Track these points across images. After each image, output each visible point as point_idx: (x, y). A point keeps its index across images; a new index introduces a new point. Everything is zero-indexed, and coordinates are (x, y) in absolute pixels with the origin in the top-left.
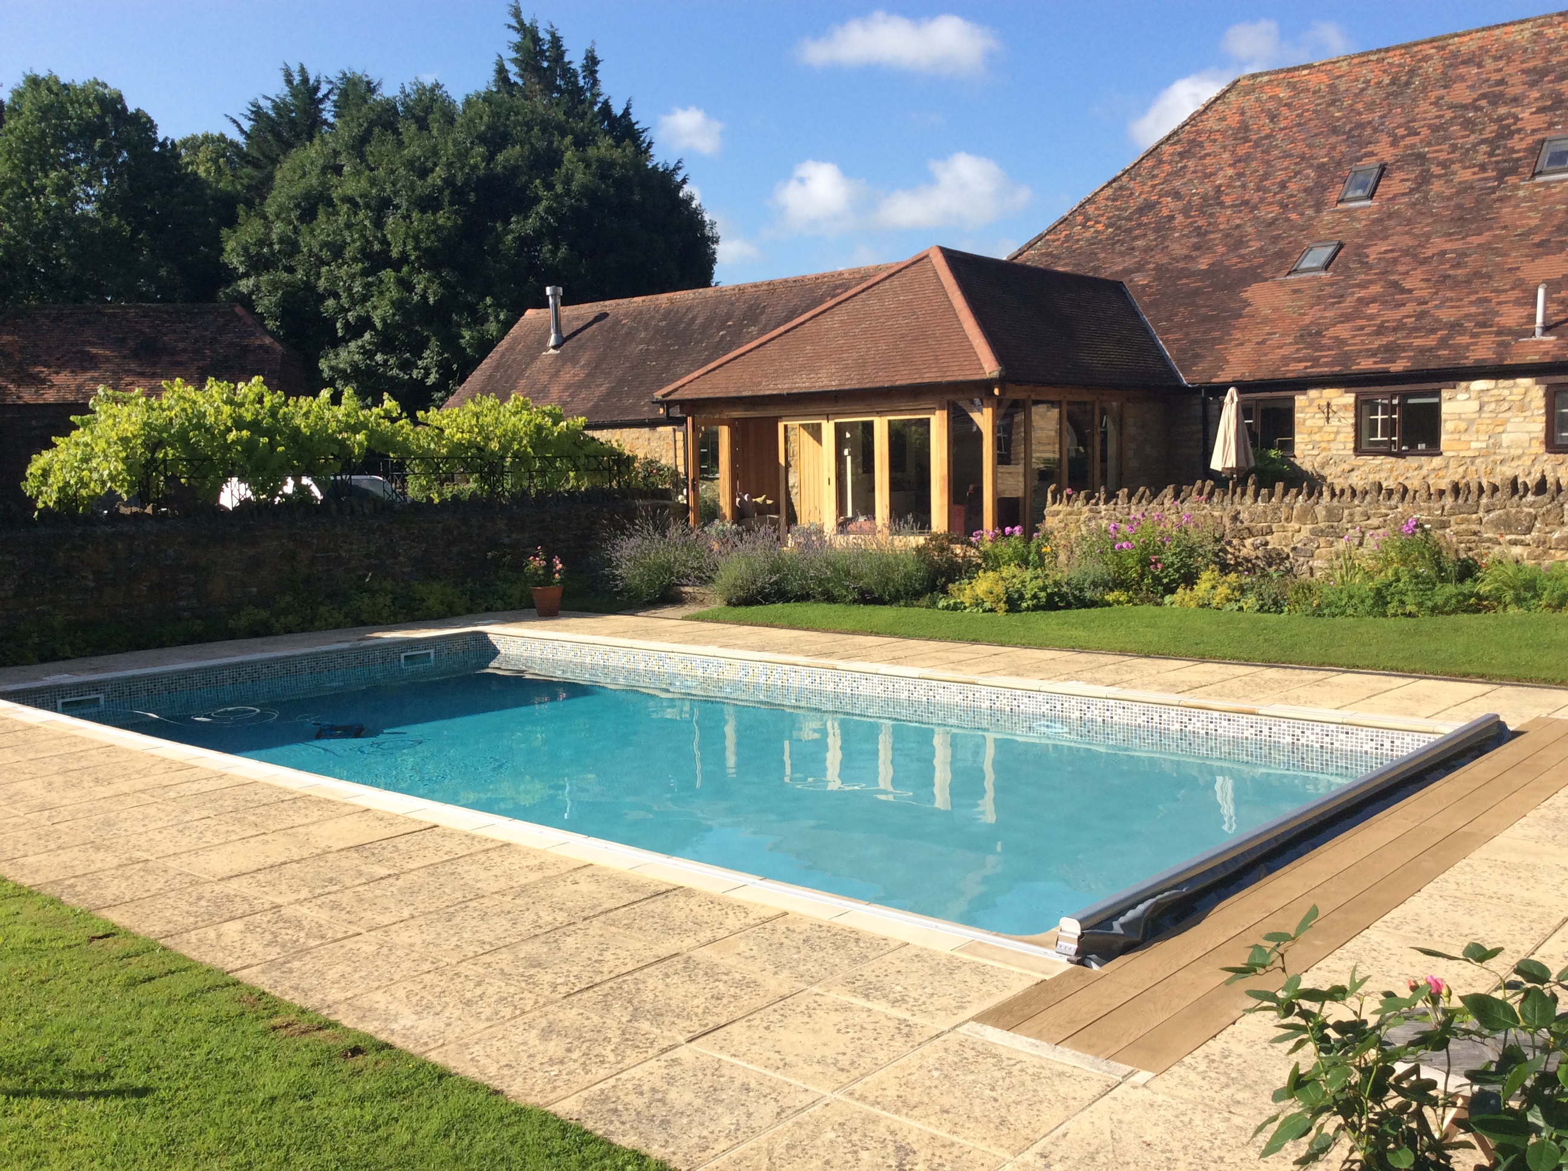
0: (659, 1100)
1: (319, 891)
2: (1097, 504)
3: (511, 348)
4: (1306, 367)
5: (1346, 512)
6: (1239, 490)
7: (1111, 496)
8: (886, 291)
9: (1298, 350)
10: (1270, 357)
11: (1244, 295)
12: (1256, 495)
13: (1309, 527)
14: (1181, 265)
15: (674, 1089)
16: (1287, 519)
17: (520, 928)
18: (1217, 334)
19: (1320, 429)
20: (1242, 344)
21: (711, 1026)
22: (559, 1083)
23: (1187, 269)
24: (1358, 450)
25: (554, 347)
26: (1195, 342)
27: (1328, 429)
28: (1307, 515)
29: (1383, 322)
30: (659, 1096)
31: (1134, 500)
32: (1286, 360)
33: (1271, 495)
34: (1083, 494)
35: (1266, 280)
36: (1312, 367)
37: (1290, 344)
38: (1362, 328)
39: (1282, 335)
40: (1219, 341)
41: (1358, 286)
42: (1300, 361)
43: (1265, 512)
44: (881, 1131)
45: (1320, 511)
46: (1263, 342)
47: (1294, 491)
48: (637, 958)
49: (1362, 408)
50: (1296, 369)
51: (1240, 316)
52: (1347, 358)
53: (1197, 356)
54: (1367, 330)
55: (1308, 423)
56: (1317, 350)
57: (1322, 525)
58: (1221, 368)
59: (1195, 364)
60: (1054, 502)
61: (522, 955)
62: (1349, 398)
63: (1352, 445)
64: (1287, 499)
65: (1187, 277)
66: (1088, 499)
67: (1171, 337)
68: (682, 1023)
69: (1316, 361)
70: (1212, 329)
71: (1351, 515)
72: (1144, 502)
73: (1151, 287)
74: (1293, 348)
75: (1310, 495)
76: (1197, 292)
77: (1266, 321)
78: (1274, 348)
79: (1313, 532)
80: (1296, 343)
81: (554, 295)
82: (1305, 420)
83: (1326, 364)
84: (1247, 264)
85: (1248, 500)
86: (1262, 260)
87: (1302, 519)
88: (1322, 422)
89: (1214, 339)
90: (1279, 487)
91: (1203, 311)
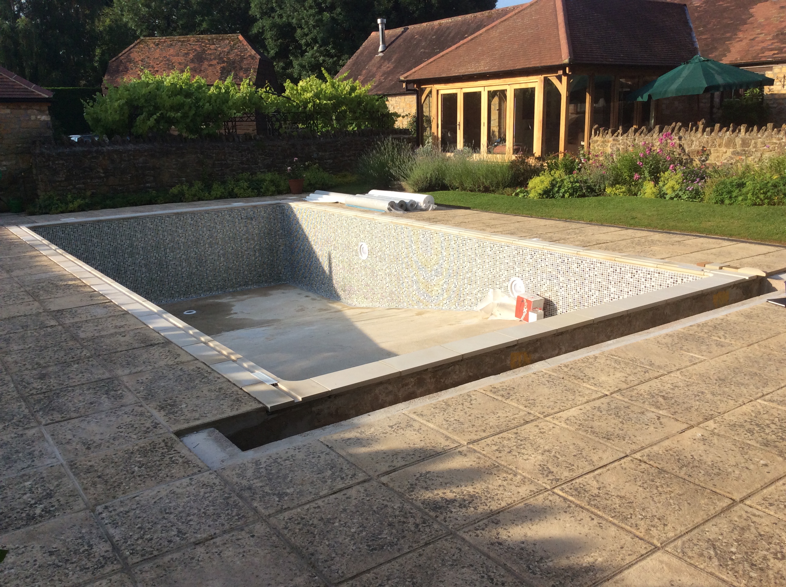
2: (617, 136)
3: (362, 53)
4: (774, 54)
5: (753, 141)
6: (694, 128)
7: (625, 131)
9: (773, 43)
10: (755, 48)
11: (752, 10)
12: (704, 131)
13: (731, 150)
16: (719, 145)
17: (65, 358)
19: (779, 91)
20: (741, 41)
25: (381, 52)
26: (715, 40)
27: (783, 92)
28: (730, 143)
31: (637, 134)
32: (763, 50)
33: (712, 131)
34: (610, 130)
36: (777, 54)
37: (770, 40)
39: (766, 35)
40: (729, 39)
42: (772, 50)
43: (708, 142)
45: (738, 141)
46: (753, 39)
47: (725, 129)
48: (90, 378)
53: (714, 48)
57: (739, 149)
58: (725, 55)
60: (595, 135)
64: (720, 134)
66: (613, 133)
67: (703, 37)
70: (727, 32)
71: (755, 143)
72: (642, 135)
73: (701, 7)
74: (769, 43)
75: (733, 131)
77: (761, 26)
78: (759, 43)
79: (734, 153)
80: (773, 39)
81: (382, 23)
85: (699, 134)
87: (727, 145)
88: (780, 87)
89: (726, 38)
90: (717, 126)
91: (725, 21)
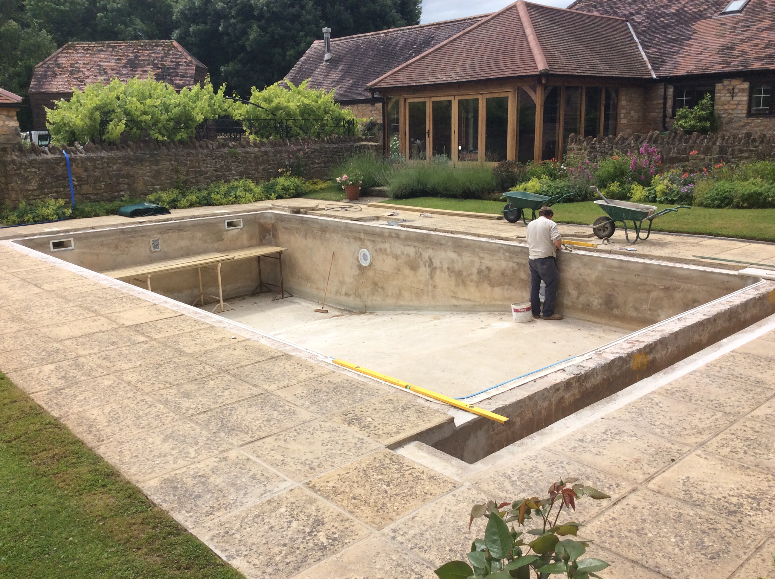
0: (202, 483)
1: (104, 349)
2: (594, 144)
3: (305, 62)
4: (723, 67)
6: (672, 136)
8: (491, 26)
9: (720, 58)
10: (703, 62)
11: (694, 27)
12: (682, 139)
13: (709, 157)
14: (661, 10)
15: (214, 476)
17: (191, 375)
18: (675, 49)
19: (728, 102)
20: (689, 55)
21: (256, 438)
22: (156, 469)
23: (664, 13)
24: (749, 114)
25: (327, 60)
26: (662, 54)
27: (733, 102)
28: (709, 150)
29: (770, 41)
30: (203, 480)
31: (615, 142)
32: (712, 64)
33: (689, 139)
35: (707, 18)
36: (726, 67)
37: (716, 54)
38: (757, 45)
40: (677, 53)
41: (759, 21)
42: (720, 64)
43: (685, 149)
44: (312, 510)
46: (701, 53)
47: (702, 137)
48: (240, 395)
49: (751, 91)
50: (718, 69)
51: (690, 39)
52: (747, 63)
53: (663, 61)
54: (760, 46)
55: (722, 99)
56: (730, 58)
57: (717, 156)
58: (675, 68)
59: (662, 66)
60: (572, 143)
61: (182, 390)
62: (746, 85)
63: (745, 112)
64: (698, 142)
65: (663, 17)
66: (590, 141)
67: (651, 51)
68: (242, 435)
69: (728, 64)
70: (673, 47)
72: (620, 143)
73: (643, 23)
74: (717, 57)
76: (669, 25)
77: (704, 41)
78: (706, 57)
79: (711, 160)
80: (719, 54)
81: (327, 32)
82: (720, 97)
83: (734, 66)
84: (697, 10)
85: (677, 142)
86: (706, 7)
87: (706, 153)
88: (730, 98)
89: (673, 52)
90: (695, 134)
91: (670, 36)
